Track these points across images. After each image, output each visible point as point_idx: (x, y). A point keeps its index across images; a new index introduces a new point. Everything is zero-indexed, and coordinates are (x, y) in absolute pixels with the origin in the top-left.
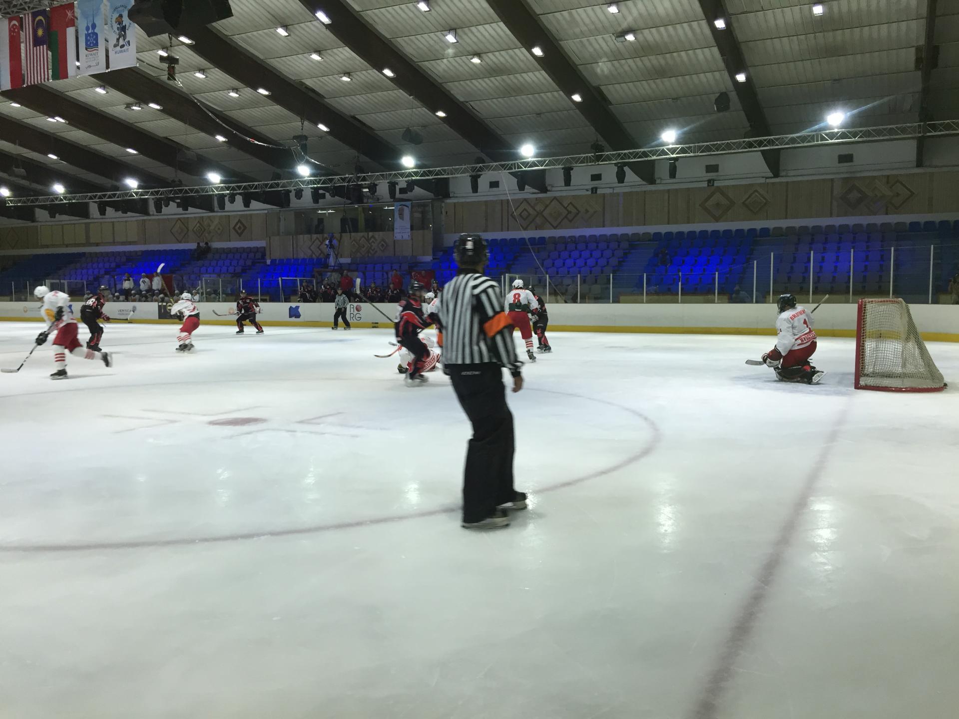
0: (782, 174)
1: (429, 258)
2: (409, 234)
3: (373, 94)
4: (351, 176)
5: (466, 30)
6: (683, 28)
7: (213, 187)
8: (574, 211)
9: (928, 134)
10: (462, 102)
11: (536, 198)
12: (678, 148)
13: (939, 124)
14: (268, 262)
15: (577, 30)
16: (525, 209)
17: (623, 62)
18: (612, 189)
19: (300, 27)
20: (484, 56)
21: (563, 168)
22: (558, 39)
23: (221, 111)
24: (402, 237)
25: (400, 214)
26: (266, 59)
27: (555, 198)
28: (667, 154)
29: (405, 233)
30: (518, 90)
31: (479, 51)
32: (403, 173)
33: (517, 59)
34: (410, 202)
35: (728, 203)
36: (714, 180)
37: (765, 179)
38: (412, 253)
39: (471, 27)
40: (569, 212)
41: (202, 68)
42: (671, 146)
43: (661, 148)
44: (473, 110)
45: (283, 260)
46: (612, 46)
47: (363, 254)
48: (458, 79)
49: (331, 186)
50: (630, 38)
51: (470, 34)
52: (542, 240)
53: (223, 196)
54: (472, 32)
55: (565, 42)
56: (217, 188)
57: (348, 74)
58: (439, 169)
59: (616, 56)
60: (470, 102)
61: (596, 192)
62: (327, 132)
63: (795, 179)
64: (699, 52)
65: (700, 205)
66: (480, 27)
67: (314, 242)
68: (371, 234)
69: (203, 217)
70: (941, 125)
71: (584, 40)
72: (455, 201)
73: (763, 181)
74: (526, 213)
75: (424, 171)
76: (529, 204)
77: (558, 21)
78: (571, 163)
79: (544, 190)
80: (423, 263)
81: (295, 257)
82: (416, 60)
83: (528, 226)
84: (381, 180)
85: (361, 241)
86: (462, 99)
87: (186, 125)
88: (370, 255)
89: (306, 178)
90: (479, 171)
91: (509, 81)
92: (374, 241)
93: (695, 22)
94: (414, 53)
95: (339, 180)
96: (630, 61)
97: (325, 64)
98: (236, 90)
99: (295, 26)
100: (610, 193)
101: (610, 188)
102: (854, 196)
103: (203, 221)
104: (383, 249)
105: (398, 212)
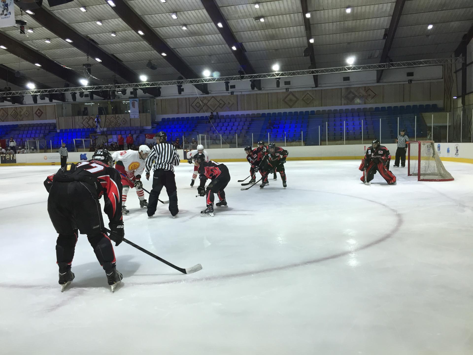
0: (320, 85)
1: (149, 127)
2: (139, 115)
3: (126, 43)
4: (112, 85)
5: (182, 13)
6: (286, 17)
7: (31, 91)
8: (223, 103)
9: (390, 68)
10: (172, 49)
11: (204, 97)
12: (280, 73)
13: (394, 64)
14: (58, 131)
15: (237, 16)
16: (198, 102)
17: (256, 31)
18: (241, 93)
19: (93, 7)
20: (188, 26)
21: (225, 82)
22: (226, 19)
23: (38, 50)
24: (135, 116)
25: (133, 105)
26: (70, 23)
27: (213, 97)
28: (275, 76)
29: (136, 114)
30: (202, 44)
31: (187, 24)
32: (141, 84)
33: (205, 28)
34: (138, 99)
35: (296, 99)
36: (289, 89)
37: (311, 88)
38: (140, 125)
39: (184, 11)
40: (221, 104)
41: (31, 27)
42: (277, 72)
43: (272, 73)
44: (177, 53)
45: (67, 130)
46: (252, 24)
47: (113, 126)
48: (173, 37)
49: (100, 91)
50: (262, 20)
51: (184, 16)
53: (36, 96)
54: (184, 13)
55: (230, 21)
56: (33, 92)
57: (114, 32)
58: (160, 82)
59: (254, 29)
60: (176, 49)
61: (233, 94)
62: (100, 62)
63: (325, 88)
64: (291, 28)
65: (283, 100)
66: (189, 12)
67: (84, 120)
68: (117, 115)
69: (17, 107)
70: (395, 64)
71: (239, 20)
72: (162, 98)
73: (311, 89)
74: (199, 105)
75: (152, 83)
76: (201, 100)
77: (228, 10)
78: (228, 80)
79: (207, 93)
80: (146, 130)
81: (74, 128)
82: (152, 27)
83: (200, 111)
84: (129, 87)
85: (111, 119)
86: (172, 47)
87: (19, 58)
88: (117, 126)
89: (86, 86)
90: (181, 83)
91: (198, 39)
92: (119, 119)
93: (292, 14)
94: (152, 23)
95: (104, 87)
96: (259, 31)
97: (103, 27)
98: (49, 39)
99: (90, 6)
100: (240, 94)
101: (240, 92)
102: (351, 96)
103: (17, 109)
104: (124, 123)
105: (132, 104)
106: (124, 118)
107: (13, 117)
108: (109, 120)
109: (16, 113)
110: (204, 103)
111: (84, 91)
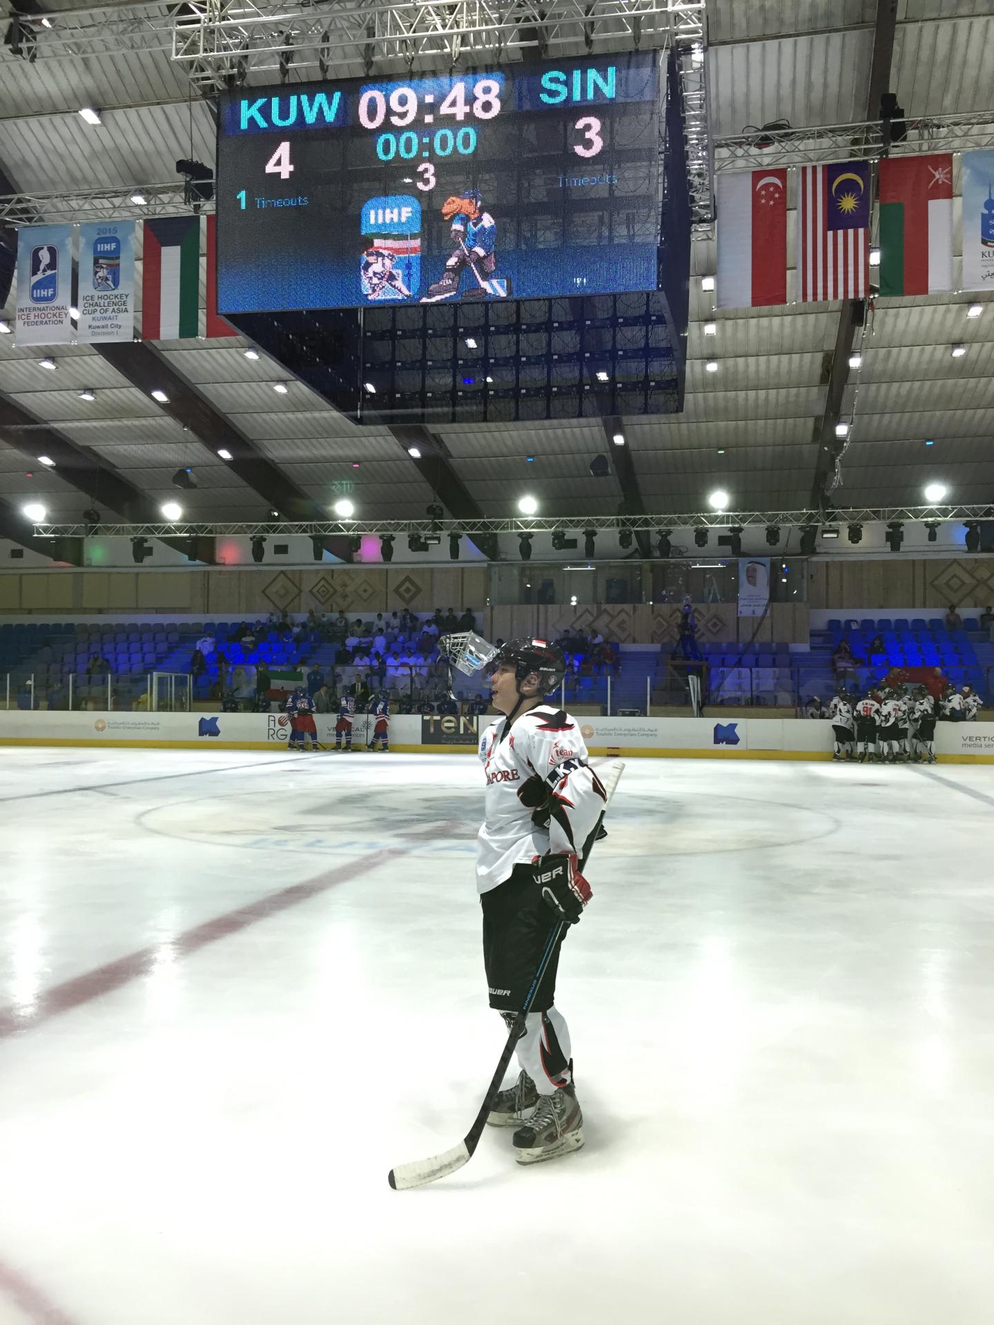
1: (803, 647)
11: (976, 560)
16: (955, 576)
25: (749, 577)
38: (777, 639)
69: (333, 571)
74: (959, 582)
76: (964, 569)
80: (793, 652)
103: (332, 577)
104: (714, 631)
105: (746, 573)
106: (716, 616)
107: (320, 602)
108: (665, 620)
109: (331, 590)
110: (979, 579)
111: (710, 526)
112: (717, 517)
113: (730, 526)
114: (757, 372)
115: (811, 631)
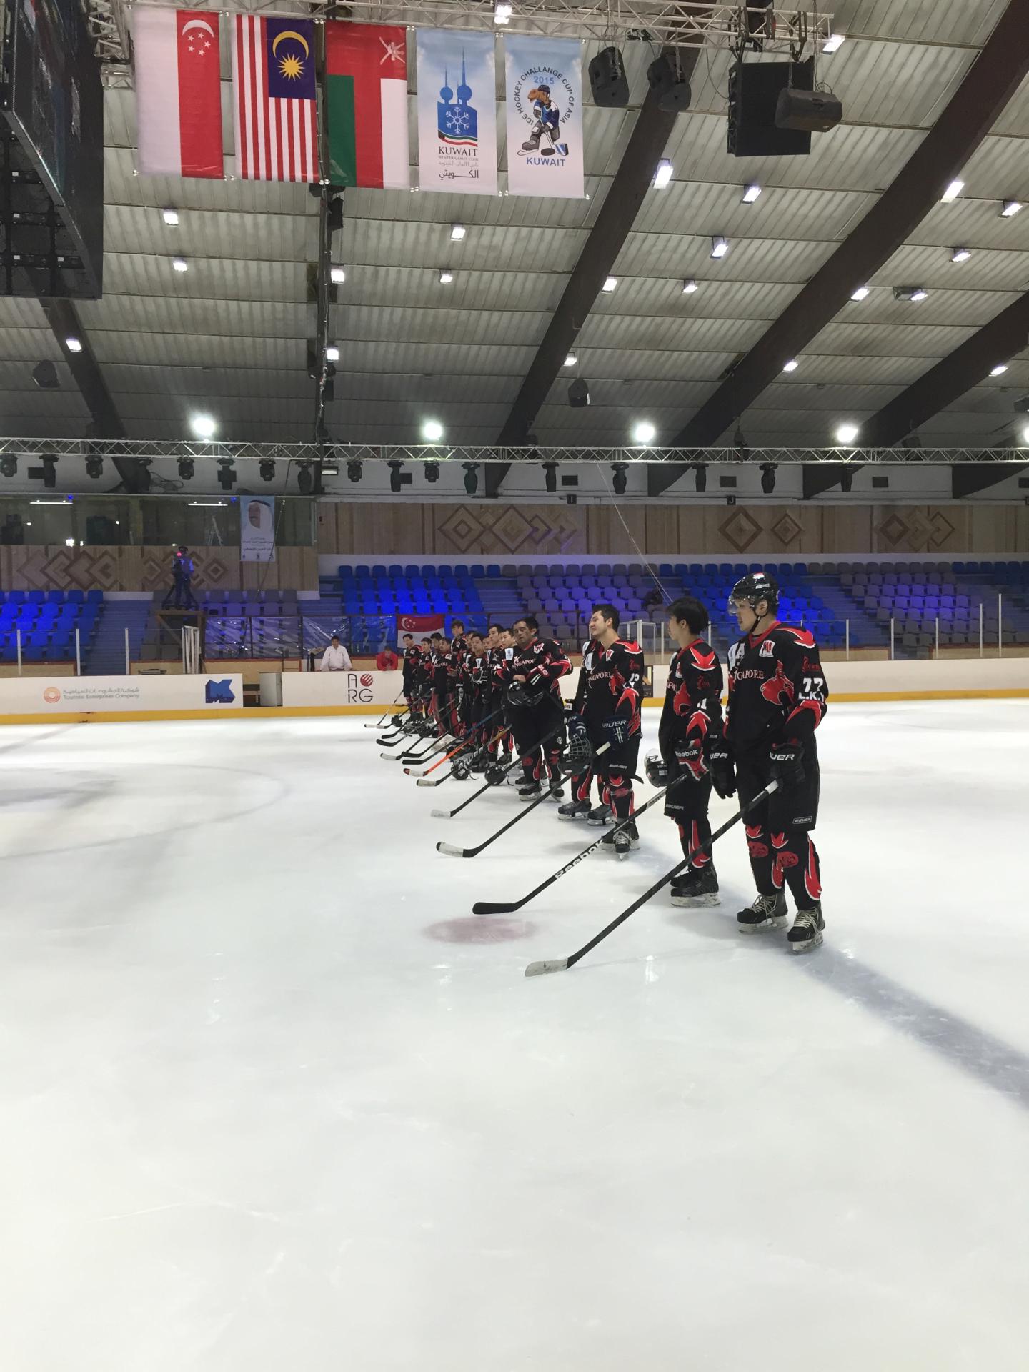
0: (816, 495)
1: (314, 595)
2: (273, 552)
8: (543, 528)
11: (481, 505)
12: (853, 452)
16: (462, 521)
18: (598, 499)
24: (258, 556)
25: (251, 518)
27: (512, 507)
29: (264, 549)
32: (419, 449)
34: (273, 497)
35: (754, 528)
36: (735, 497)
37: (796, 500)
38: (280, 585)
40: (536, 529)
42: (845, 448)
52: (494, 569)
61: (575, 502)
63: (830, 503)
65: (719, 530)
72: (337, 500)
73: (796, 502)
74: (467, 528)
75: (457, 450)
76: (472, 515)
79: (495, 493)
80: (298, 600)
83: (468, 547)
84: (374, 457)
100: (596, 505)
101: (595, 497)
102: (895, 528)
104: (216, 577)
105: (248, 512)
106: (215, 561)
108: (157, 565)
110: (484, 524)
111: (196, 456)
112: (204, 446)
113: (219, 456)
114: (235, 277)
115: (320, 577)
